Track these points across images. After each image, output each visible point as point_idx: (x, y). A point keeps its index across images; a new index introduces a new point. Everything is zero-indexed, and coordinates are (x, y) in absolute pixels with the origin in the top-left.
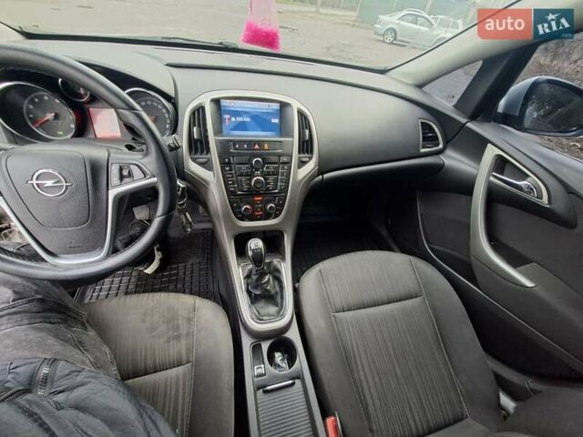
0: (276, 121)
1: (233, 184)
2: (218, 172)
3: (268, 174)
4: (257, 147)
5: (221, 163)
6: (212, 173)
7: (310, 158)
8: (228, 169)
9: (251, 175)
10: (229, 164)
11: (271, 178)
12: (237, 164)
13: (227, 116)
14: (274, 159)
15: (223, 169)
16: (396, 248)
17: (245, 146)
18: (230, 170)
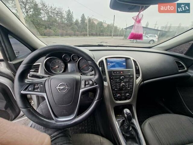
0: (125, 64)
1: (114, 86)
2: (108, 82)
3: (126, 82)
4: (122, 72)
5: (109, 79)
6: (106, 82)
7: (139, 76)
8: (112, 81)
9: (121, 83)
10: (112, 79)
11: (127, 83)
12: (115, 79)
13: (109, 63)
14: (128, 76)
15: (110, 81)
16: (171, 112)
17: (118, 73)
18: (113, 81)
